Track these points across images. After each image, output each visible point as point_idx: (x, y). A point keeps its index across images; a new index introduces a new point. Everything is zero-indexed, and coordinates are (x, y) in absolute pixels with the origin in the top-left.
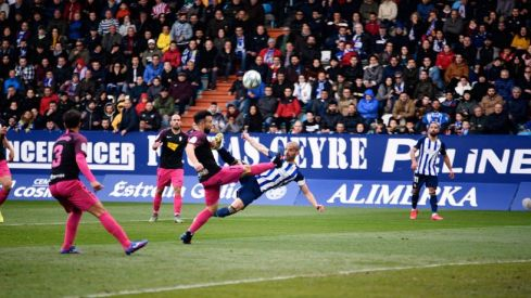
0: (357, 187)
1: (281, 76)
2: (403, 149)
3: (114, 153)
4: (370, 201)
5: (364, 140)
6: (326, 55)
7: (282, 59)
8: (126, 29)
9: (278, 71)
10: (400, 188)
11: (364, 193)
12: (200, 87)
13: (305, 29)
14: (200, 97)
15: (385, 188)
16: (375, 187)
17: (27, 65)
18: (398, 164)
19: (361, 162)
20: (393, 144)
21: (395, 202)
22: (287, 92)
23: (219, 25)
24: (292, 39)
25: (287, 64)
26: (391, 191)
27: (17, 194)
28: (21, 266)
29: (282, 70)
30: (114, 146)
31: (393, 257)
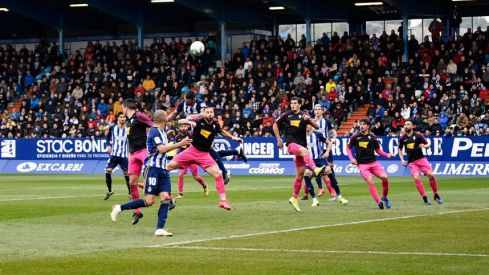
0: (438, 165)
1: (394, 105)
2: (463, 144)
3: (263, 148)
4: (445, 173)
5: (441, 139)
6: (418, 93)
7: (394, 95)
8: (308, 81)
9: (392, 102)
10: (461, 165)
11: (441, 169)
12: (349, 111)
13: (407, 79)
14: (349, 117)
15: (453, 165)
16: (448, 165)
17: (256, 101)
18: (460, 152)
19: (439, 151)
20: (457, 141)
21: (459, 173)
22: (397, 114)
23: (359, 78)
24: (399, 84)
25: (397, 98)
26: (456, 167)
27: (250, 172)
28: (277, 212)
29: (394, 101)
30: (263, 144)
31: (466, 204)
